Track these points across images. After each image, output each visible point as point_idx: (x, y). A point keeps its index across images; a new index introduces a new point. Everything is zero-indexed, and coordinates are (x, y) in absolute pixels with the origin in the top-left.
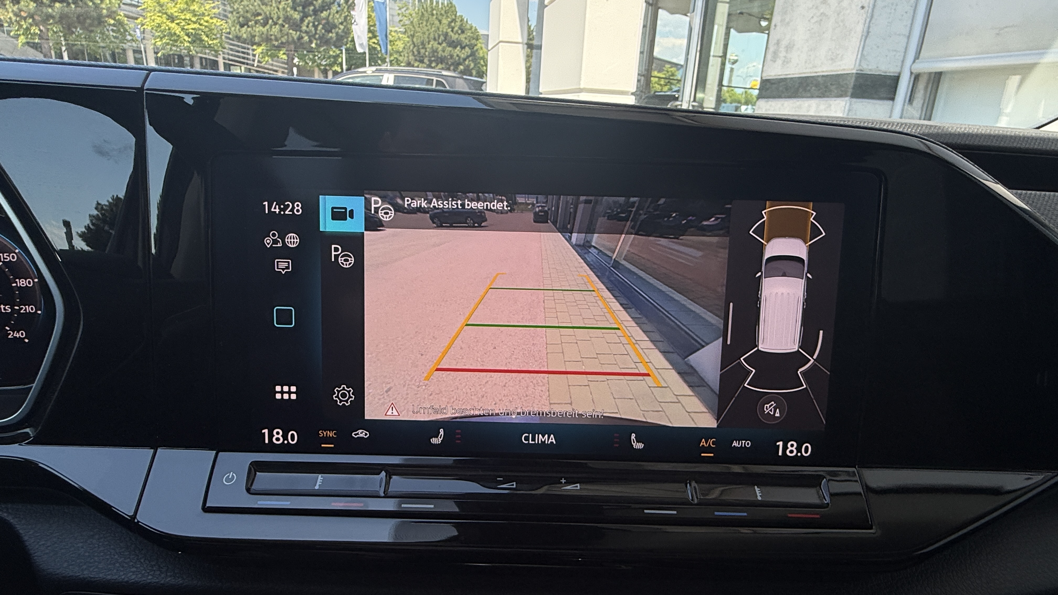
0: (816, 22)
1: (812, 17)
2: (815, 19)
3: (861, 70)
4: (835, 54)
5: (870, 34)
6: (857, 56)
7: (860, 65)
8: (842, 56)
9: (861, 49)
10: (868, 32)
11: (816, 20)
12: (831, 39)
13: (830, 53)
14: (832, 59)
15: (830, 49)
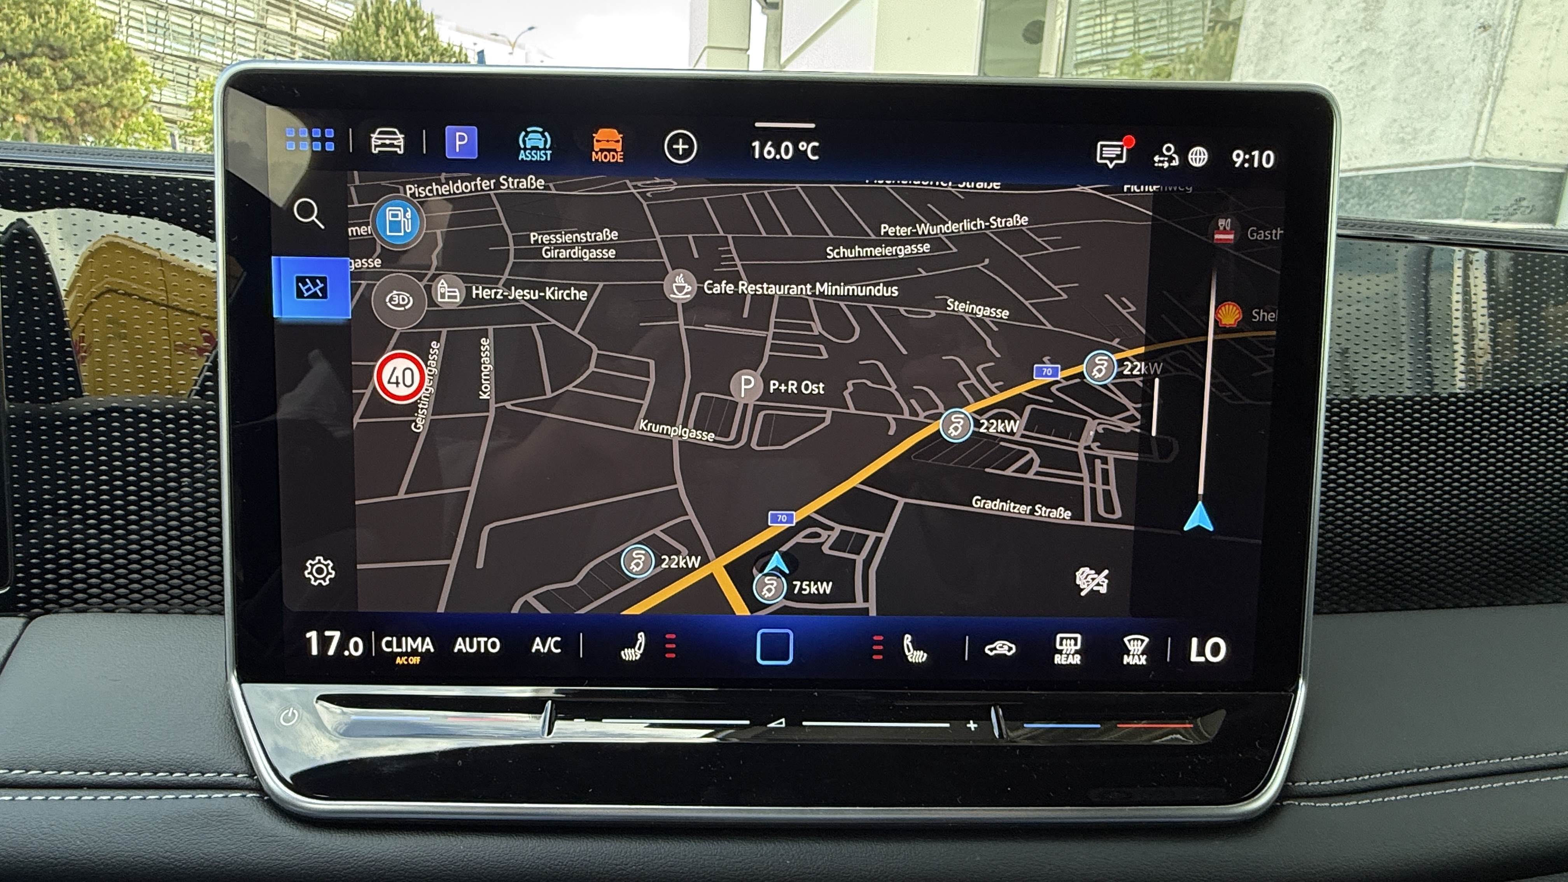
0: (1350, 68)
1: (1339, 60)
2: (1346, 64)
3: (1486, 160)
4: (1408, 130)
5: (1506, 83)
6: (1478, 129)
7: (1483, 150)
8: (1434, 131)
9: (1486, 115)
10: (1503, 80)
11: (1348, 66)
12: (1396, 99)
13: (1396, 127)
14: (1403, 141)
15: (1395, 120)
